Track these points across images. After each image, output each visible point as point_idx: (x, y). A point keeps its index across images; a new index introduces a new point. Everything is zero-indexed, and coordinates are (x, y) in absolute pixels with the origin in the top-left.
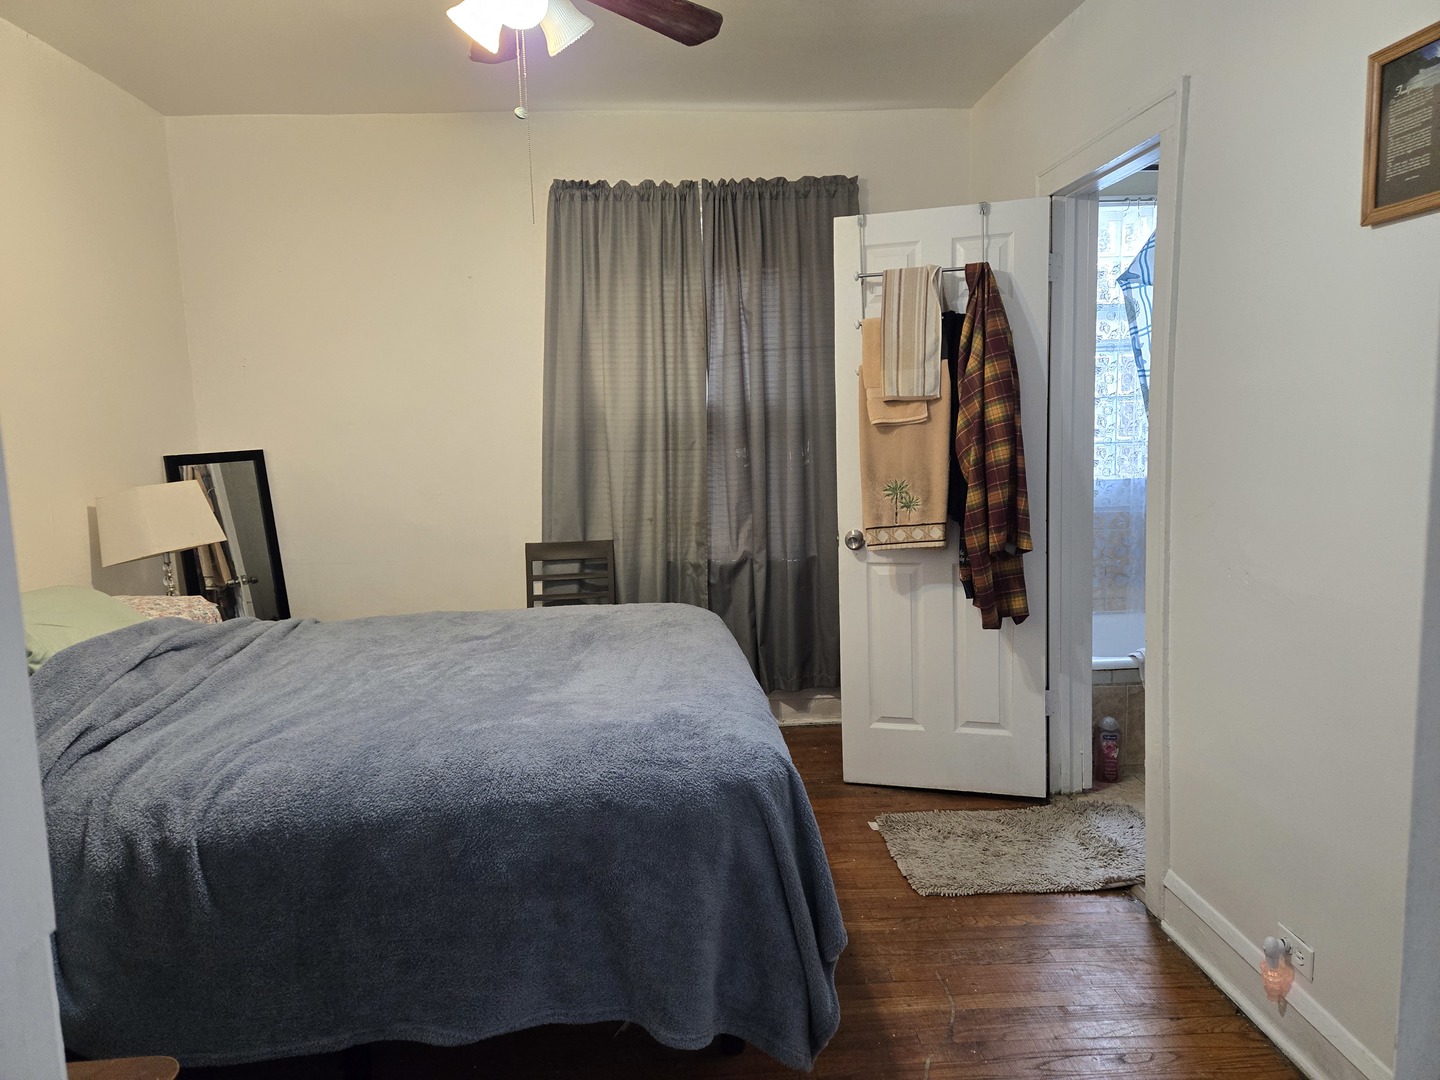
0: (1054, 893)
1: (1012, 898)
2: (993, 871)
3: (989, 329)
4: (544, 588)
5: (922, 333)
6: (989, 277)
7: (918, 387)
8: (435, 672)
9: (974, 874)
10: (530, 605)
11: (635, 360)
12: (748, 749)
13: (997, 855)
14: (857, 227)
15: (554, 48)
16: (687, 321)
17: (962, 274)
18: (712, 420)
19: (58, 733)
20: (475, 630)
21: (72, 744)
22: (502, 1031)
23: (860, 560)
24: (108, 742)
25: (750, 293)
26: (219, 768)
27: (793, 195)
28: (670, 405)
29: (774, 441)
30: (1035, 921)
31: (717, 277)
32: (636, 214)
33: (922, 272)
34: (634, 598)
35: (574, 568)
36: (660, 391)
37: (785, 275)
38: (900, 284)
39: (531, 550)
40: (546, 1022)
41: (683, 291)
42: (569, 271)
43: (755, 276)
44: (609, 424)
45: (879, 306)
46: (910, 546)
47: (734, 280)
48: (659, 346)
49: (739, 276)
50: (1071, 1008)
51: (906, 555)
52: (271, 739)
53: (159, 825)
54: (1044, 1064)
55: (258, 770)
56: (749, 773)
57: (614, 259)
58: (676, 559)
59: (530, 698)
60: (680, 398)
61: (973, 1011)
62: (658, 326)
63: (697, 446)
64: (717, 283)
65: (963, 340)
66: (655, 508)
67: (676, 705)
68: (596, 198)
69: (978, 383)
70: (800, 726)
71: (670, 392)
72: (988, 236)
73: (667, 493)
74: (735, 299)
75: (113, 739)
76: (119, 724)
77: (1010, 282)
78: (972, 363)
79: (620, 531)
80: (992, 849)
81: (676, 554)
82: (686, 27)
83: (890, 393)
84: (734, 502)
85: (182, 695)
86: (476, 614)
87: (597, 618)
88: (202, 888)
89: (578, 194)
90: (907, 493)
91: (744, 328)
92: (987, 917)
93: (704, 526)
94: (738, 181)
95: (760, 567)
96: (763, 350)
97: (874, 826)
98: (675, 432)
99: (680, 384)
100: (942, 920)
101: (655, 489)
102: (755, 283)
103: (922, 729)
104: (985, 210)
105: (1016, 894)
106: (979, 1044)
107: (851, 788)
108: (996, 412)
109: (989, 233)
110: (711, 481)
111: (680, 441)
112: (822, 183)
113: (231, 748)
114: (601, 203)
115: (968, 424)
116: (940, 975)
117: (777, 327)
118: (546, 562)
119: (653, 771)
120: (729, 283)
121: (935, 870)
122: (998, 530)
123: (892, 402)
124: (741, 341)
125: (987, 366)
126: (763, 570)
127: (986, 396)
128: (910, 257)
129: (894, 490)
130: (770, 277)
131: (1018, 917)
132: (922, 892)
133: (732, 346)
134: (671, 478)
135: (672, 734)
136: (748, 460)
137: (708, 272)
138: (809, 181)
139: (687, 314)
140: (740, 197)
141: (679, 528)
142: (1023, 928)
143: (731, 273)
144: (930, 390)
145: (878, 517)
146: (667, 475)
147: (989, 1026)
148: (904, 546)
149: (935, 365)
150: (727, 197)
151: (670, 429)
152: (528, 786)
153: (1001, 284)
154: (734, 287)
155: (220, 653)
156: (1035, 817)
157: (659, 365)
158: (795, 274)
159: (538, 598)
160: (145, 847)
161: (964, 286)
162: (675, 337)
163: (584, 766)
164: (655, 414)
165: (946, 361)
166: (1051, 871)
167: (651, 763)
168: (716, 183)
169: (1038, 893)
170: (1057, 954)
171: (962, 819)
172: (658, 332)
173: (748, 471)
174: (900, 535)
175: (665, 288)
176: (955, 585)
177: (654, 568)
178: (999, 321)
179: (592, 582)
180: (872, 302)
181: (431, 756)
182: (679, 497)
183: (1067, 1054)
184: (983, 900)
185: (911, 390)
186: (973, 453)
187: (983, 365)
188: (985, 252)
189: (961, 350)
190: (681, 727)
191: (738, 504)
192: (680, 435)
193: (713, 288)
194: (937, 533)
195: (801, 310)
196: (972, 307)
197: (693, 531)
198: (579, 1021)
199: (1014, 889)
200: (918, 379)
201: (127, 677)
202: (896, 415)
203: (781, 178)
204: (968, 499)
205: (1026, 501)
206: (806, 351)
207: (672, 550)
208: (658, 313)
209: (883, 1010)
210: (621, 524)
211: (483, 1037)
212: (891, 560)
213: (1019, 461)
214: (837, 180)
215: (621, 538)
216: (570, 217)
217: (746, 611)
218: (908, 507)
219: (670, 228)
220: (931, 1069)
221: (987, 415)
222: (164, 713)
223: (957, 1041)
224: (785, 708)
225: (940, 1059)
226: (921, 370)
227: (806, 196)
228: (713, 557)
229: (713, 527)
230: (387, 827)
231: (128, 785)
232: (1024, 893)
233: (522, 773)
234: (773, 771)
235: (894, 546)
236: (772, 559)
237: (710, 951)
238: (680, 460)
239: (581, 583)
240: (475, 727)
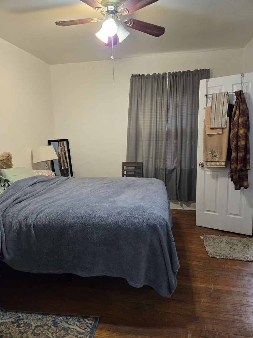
0: (249, 261)
1: (236, 261)
2: (232, 253)
3: (241, 108)
4: (126, 173)
5: (222, 110)
6: (242, 94)
7: (220, 124)
8: (92, 191)
9: (227, 253)
10: (123, 176)
11: (149, 118)
12: (156, 216)
13: (234, 249)
14: (206, 82)
15: (120, 40)
16: (163, 108)
17: (234, 94)
18: (168, 133)
19: (11, 199)
20: (105, 182)
21: (14, 201)
22: (95, 275)
23: (203, 170)
24: (22, 201)
25: (179, 101)
26: (40, 209)
27: (192, 75)
28: (158, 129)
29: (184, 138)
30: (241, 268)
31: (171, 97)
32: (151, 82)
33: (223, 93)
34: (147, 177)
35: (133, 168)
36: (155, 126)
37: (189, 96)
38: (217, 97)
39: (124, 164)
40: (105, 275)
41: (162, 101)
42: (134, 97)
43: (181, 96)
44: (142, 134)
45: (211, 103)
46: (216, 167)
47: (175, 97)
48: (155, 115)
49: (176, 96)
50: (246, 293)
51: (214, 169)
52: (52, 204)
53: (26, 220)
54: (235, 307)
55: (48, 210)
56: (155, 223)
57: (145, 93)
58: (158, 167)
59: (110, 199)
60: (160, 127)
61: (218, 289)
62: (155, 110)
63: (164, 139)
64: (171, 98)
65: (233, 112)
66: (153, 155)
67: (141, 204)
68: (142, 78)
69: (237, 123)
70: (188, 210)
71: (158, 126)
72: (243, 83)
73: (156, 151)
74: (175, 102)
75: (23, 201)
76: (25, 197)
77: (249, 95)
78: (236, 118)
79: (144, 160)
80: (233, 247)
81: (158, 166)
82: (156, 32)
83: (212, 126)
84: (173, 154)
85: (39, 192)
86: (107, 178)
87: (133, 181)
88: (33, 235)
89: (137, 78)
90: (215, 153)
91: (177, 110)
92: (228, 265)
93: (165, 159)
94: (177, 72)
95: (179, 170)
96: (182, 115)
97: (202, 237)
98: (159, 136)
99: (160, 124)
100: (215, 264)
101: (153, 150)
102: (180, 98)
103: (218, 214)
104: (242, 76)
105: (237, 260)
106: (218, 298)
107: (197, 227)
108: (241, 131)
109: (244, 82)
110: (167, 148)
111: (160, 138)
112: (200, 71)
113: (43, 205)
114: (143, 80)
115: (233, 135)
116: (211, 278)
117: (186, 109)
118: (127, 166)
119: (132, 219)
120: (174, 98)
121: (216, 251)
122: (240, 164)
123: (212, 129)
124: (176, 113)
125: (240, 119)
126: (179, 171)
127: (239, 127)
128: (220, 90)
129: (212, 152)
130: (185, 96)
131: (236, 266)
132: (211, 256)
133: (174, 114)
134: (157, 147)
135: (138, 211)
136: (177, 143)
137: (169, 96)
138: (197, 71)
139: (163, 107)
140: (178, 76)
141: (159, 160)
142: (237, 269)
143: (174, 96)
144: (223, 126)
145: (207, 159)
146: (156, 147)
147: (222, 294)
148: (214, 167)
149: (225, 119)
150: (174, 76)
151: (157, 135)
152: (102, 220)
153: (246, 96)
154: (175, 99)
155: (50, 183)
156: (247, 240)
157: (155, 120)
158: (191, 95)
159: (125, 175)
160: (23, 225)
161: (235, 97)
162: (160, 112)
163: (116, 217)
164: (154, 132)
165: (228, 118)
166: (249, 256)
167: (131, 217)
168: (172, 73)
169: (244, 261)
170: (246, 278)
171: (226, 238)
172: (155, 111)
173: (177, 146)
174: (213, 164)
175: (158, 100)
176: (228, 178)
177: (152, 169)
178: (244, 107)
179: (138, 172)
180: (209, 102)
181: (83, 211)
182: (159, 152)
183: (242, 305)
184: (228, 260)
185: (218, 125)
186: (234, 143)
187: (239, 118)
188: (242, 87)
189: (233, 115)
190: (141, 209)
191: (174, 154)
192: (160, 137)
193: (170, 100)
194: (223, 164)
195: (192, 105)
196: (236, 103)
197: (162, 161)
198: (112, 276)
199: (237, 259)
200: (220, 122)
201: (29, 187)
202: (213, 132)
203: (188, 71)
204: (232, 155)
205: (249, 156)
206: (193, 115)
207: (157, 165)
208: (155, 106)
209: (194, 285)
210: (144, 158)
211: (90, 276)
212: (211, 170)
213: (248, 145)
214: (204, 70)
215: (144, 162)
216: (135, 84)
217: (175, 181)
218: (216, 156)
219: (159, 85)
220: (203, 302)
221: (239, 132)
222: (35, 196)
223: (212, 296)
224: (184, 205)
225: (206, 300)
226: (221, 120)
227: (195, 75)
228: (167, 167)
229: (167, 160)
230: (71, 226)
231: (22, 211)
232: (240, 260)
233: (102, 217)
234: (162, 223)
235: (211, 167)
236: (182, 168)
237: (143, 265)
238: (160, 143)
239: (135, 172)
240: (94, 205)
